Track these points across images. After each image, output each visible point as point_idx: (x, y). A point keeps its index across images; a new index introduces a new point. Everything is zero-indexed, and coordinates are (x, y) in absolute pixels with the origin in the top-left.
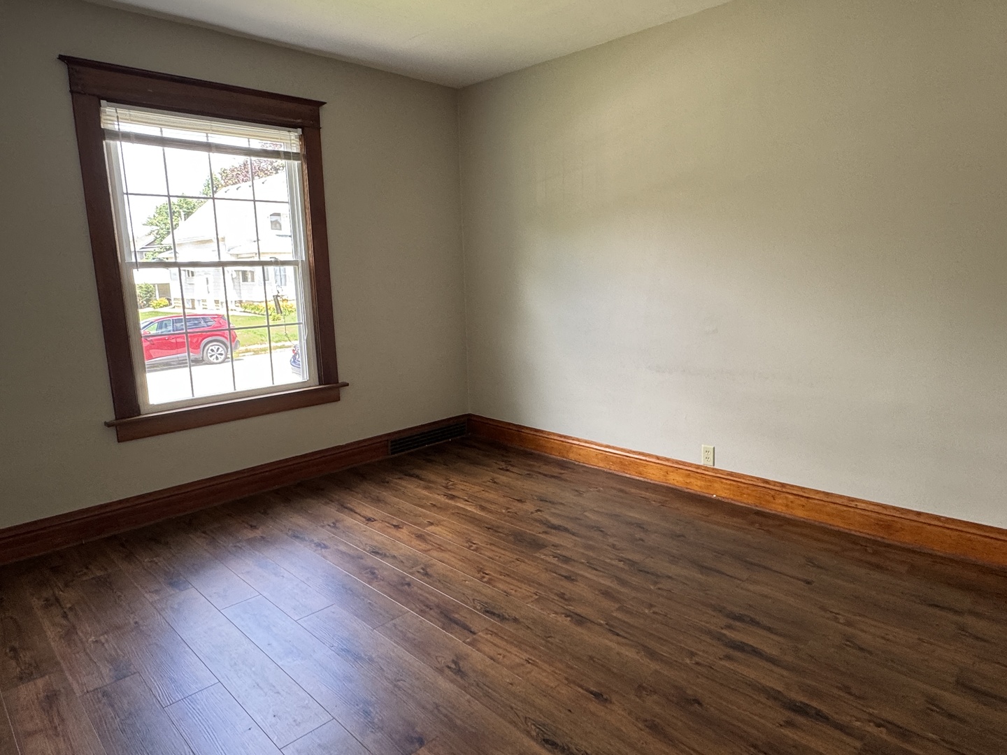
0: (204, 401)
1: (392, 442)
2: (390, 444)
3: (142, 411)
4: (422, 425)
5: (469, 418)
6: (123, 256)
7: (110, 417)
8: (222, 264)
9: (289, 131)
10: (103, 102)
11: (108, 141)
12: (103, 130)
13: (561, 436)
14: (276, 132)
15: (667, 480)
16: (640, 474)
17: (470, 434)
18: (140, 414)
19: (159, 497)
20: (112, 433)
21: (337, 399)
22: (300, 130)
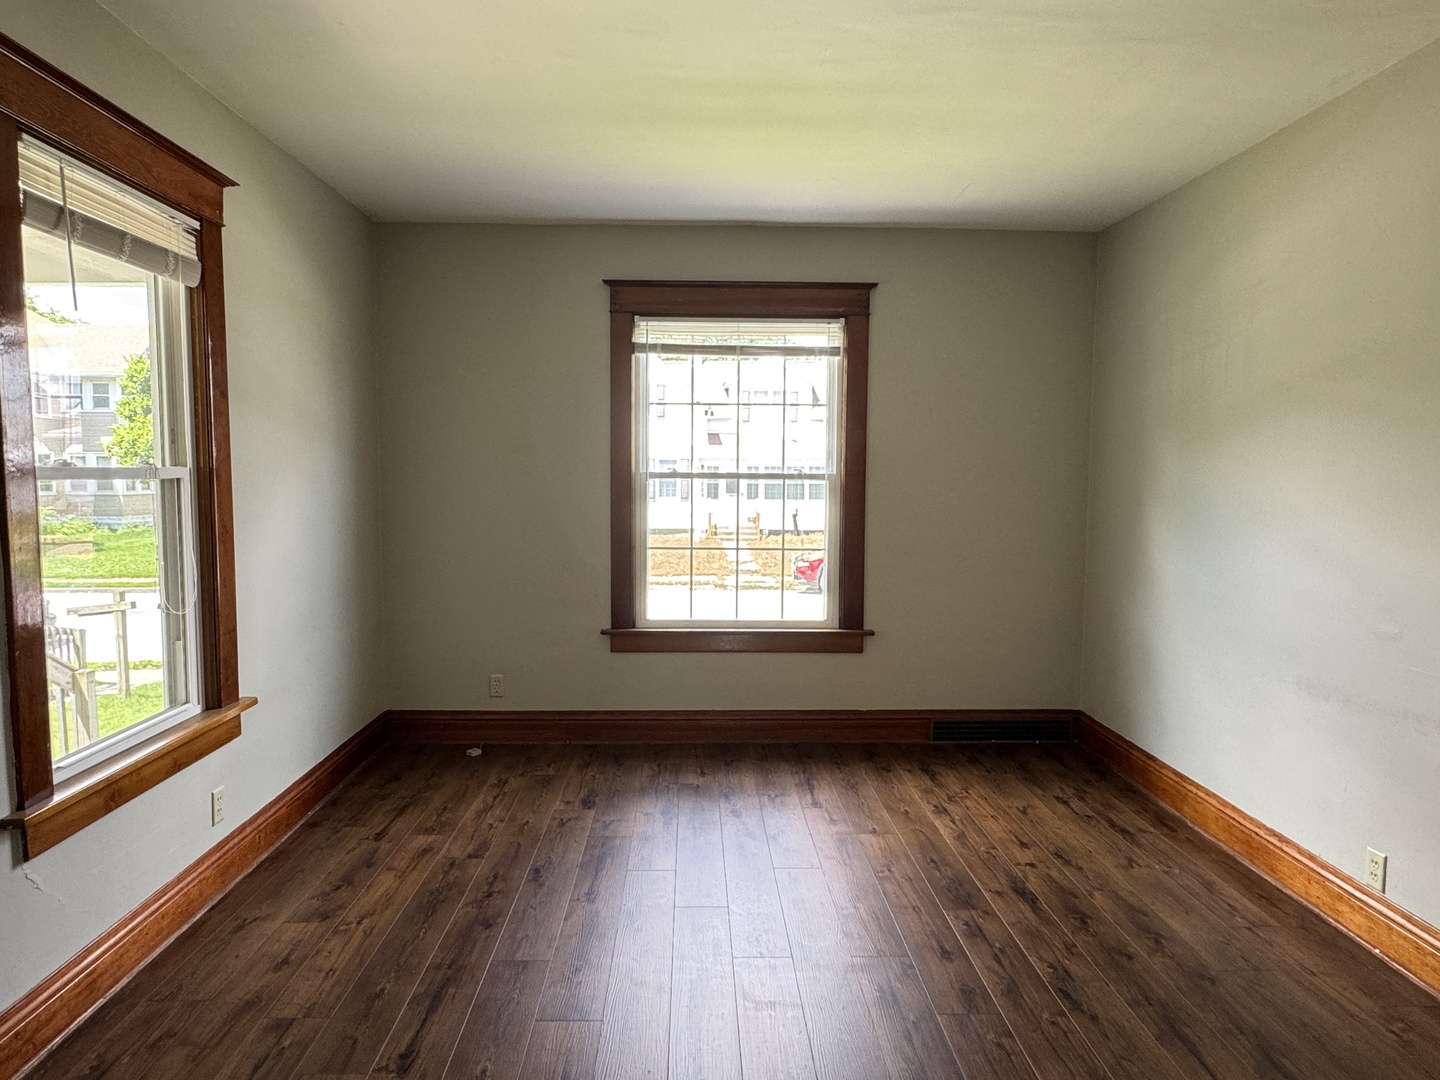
0: (706, 625)
1: (935, 723)
2: (932, 725)
3: (638, 624)
4: (989, 710)
5: (1078, 715)
6: (637, 467)
7: (607, 625)
8: (738, 476)
9: (829, 323)
10: (637, 318)
11: (637, 354)
12: (634, 343)
13: (1177, 774)
14: (814, 325)
15: (1307, 893)
16: (1272, 870)
17: (1076, 741)
18: (634, 627)
19: (642, 718)
20: (606, 642)
21: (860, 650)
22: (843, 320)
